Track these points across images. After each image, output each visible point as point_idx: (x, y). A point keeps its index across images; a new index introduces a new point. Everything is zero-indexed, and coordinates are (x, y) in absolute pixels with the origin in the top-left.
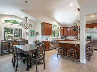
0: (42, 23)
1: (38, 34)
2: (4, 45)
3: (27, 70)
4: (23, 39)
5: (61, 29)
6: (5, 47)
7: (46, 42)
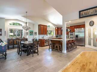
0: (39, 25)
1: (36, 33)
2: (10, 42)
3: (27, 56)
4: (24, 38)
5: (56, 29)
6: (11, 43)
7: (42, 39)
